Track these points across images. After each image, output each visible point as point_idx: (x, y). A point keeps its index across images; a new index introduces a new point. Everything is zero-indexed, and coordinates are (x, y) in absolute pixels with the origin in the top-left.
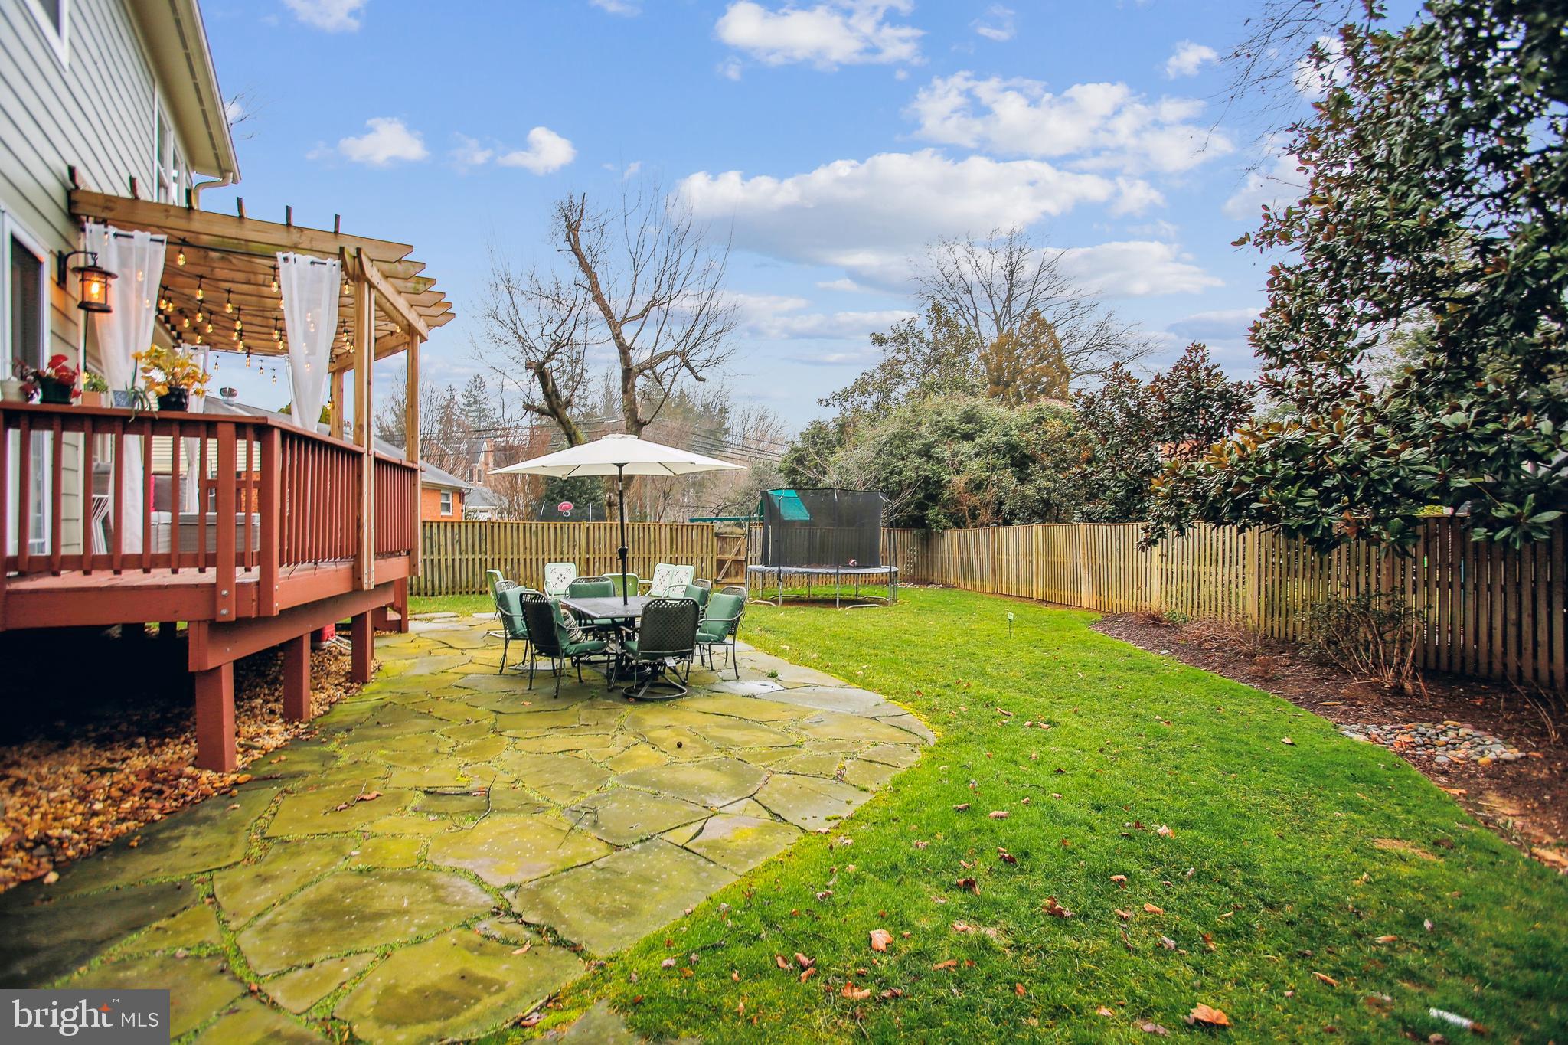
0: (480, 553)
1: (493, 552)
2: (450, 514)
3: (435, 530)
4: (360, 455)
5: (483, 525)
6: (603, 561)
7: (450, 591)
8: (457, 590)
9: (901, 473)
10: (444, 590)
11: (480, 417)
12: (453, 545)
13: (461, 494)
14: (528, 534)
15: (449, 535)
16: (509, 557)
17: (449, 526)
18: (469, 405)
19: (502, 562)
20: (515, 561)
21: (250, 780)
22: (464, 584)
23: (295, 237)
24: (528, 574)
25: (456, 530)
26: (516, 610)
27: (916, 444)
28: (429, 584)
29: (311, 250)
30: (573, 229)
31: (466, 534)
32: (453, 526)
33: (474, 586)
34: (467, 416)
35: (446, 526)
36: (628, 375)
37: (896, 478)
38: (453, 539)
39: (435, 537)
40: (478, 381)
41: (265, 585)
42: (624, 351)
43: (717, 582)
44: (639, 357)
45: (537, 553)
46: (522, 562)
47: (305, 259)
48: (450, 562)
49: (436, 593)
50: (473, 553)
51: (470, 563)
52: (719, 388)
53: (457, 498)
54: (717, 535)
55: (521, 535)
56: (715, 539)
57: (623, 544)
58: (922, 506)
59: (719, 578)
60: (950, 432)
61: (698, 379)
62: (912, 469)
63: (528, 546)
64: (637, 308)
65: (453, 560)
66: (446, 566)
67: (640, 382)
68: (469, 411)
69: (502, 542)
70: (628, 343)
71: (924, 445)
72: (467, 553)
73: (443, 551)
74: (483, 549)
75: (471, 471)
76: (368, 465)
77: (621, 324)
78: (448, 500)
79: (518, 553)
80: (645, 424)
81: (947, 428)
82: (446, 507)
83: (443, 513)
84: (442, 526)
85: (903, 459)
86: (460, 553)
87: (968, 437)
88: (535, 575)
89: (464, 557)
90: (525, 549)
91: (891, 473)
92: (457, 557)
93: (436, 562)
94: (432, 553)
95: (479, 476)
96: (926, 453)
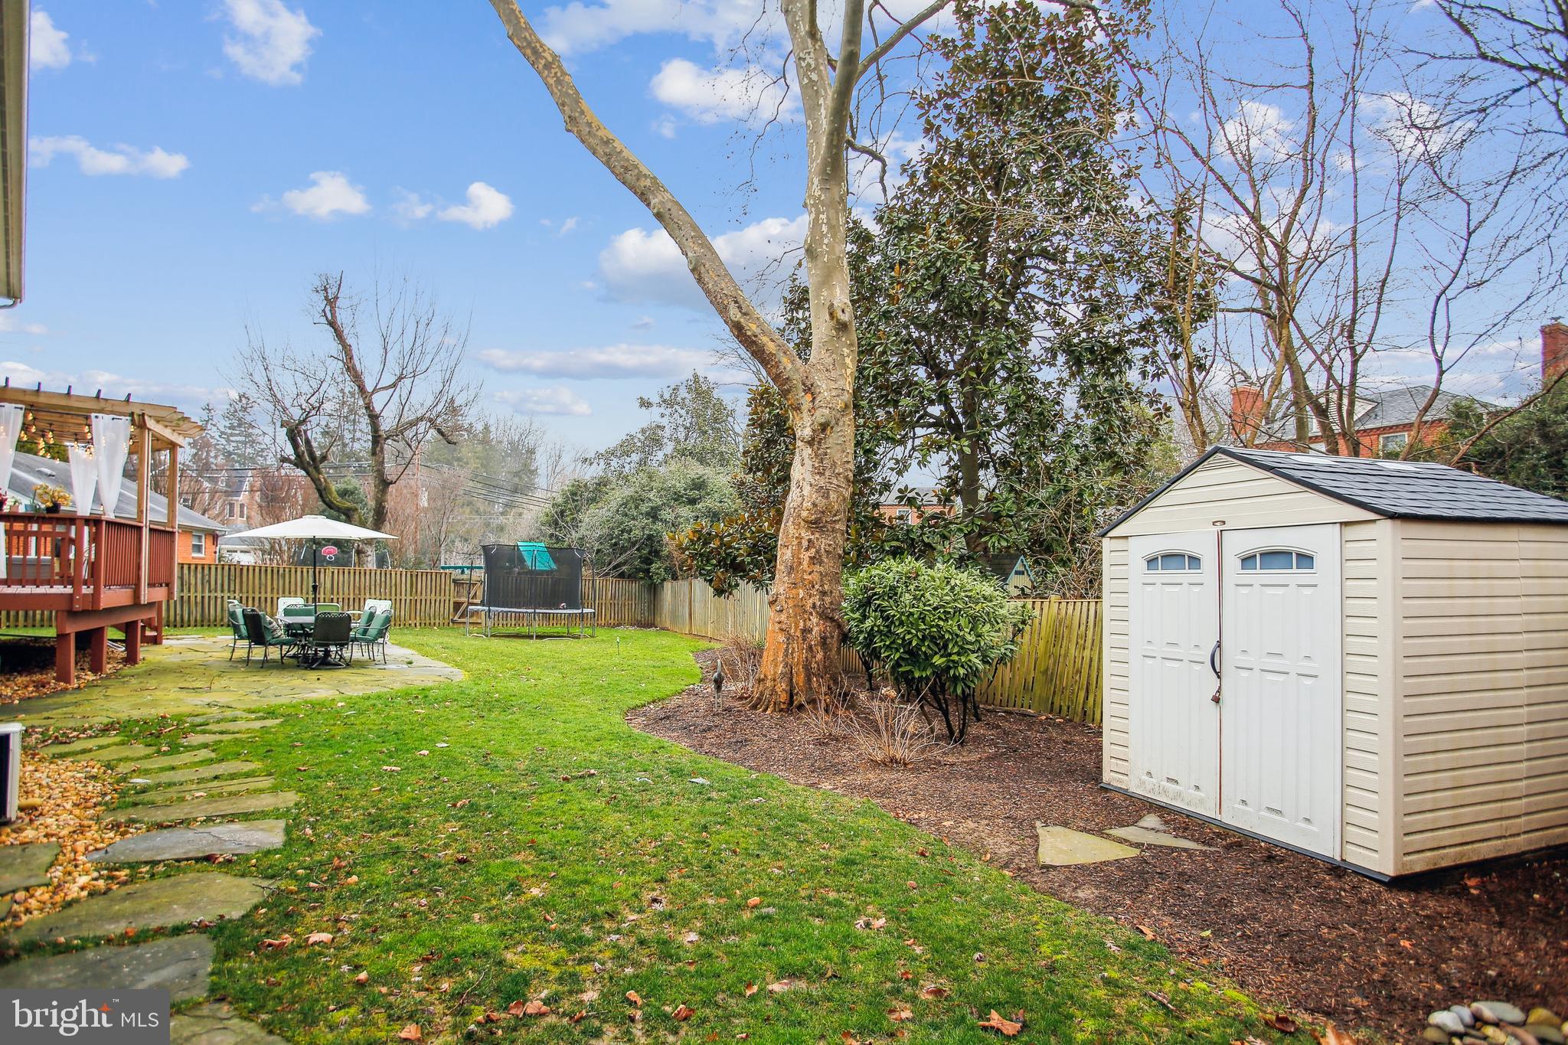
0: (229, 591)
1: (241, 591)
2: (202, 555)
3: (186, 572)
4: (140, 528)
5: (232, 568)
6: (346, 601)
7: (199, 623)
8: (205, 623)
9: (631, 530)
10: (192, 623)
11: (245, 443)
12: (203, 584)
13: (214, 536)
14: (275, 576)
15: (199, 576)
16: (257, 596)
17: (199, 568)
18: (232, 427)
19: (250, 600)
20: (263, 599)
22: (212, 618)
23: (102, 404)
25: (206, 571)
26: (241, 621)
27: (645, 508)
28: (178, 618)
29: (112, 412)
30: (331, 302)
31: (216, 574)
32: (203, 568)
33: (222, 620)
34: (228, 441)
35: (196, 568)
36: (377, 440)
37: (626, 535)
38: (203, 579)
39: (186, 577)
40: (244, 401)
41: (96, 596)
42: (374, 418)
43: (454, 622)
44: (387, 424)
46: (269, 600)
47: (108, 417)
48: (199, 599)
49: (186, 624)
50: (222, 591)
51: (219, 600)
52: (528, 426)
53: (210, 540)
54: (455, 581)
55: (269, 576)
56: (452, 585)
57: (315, 581)
58: (648, 561)
59: (456, 618)
60: (677, 497)
61: (449, 442)
62: (639, 528)
63: (275, 586)
64: (388, 379)
65: (203, 597)
66: (196, 603)
67: (389, 447)
68: (232, 435)
69: (251, 583)
70: (378, 410)
71: (652, 508)
72: (216, 591)
74: (232, 588)
75: (231, 505)
76: (145, 533)
77: (373, 393)
78: (200, 541)
79: (266, 593)
80: (391, 483)
81: (675, 493)
82: (198, 548)
83: (195, 555)
84: (193, 567)
85: (634, 519)
86: (210, 591)
87: (692, 502)
89: (213, 595)
90: (272, 589)
91: (623, 531)
92: (207, 594)
93: (186, 599)
94: (182, 591)
95: (242, 512)
96: (653, 514)
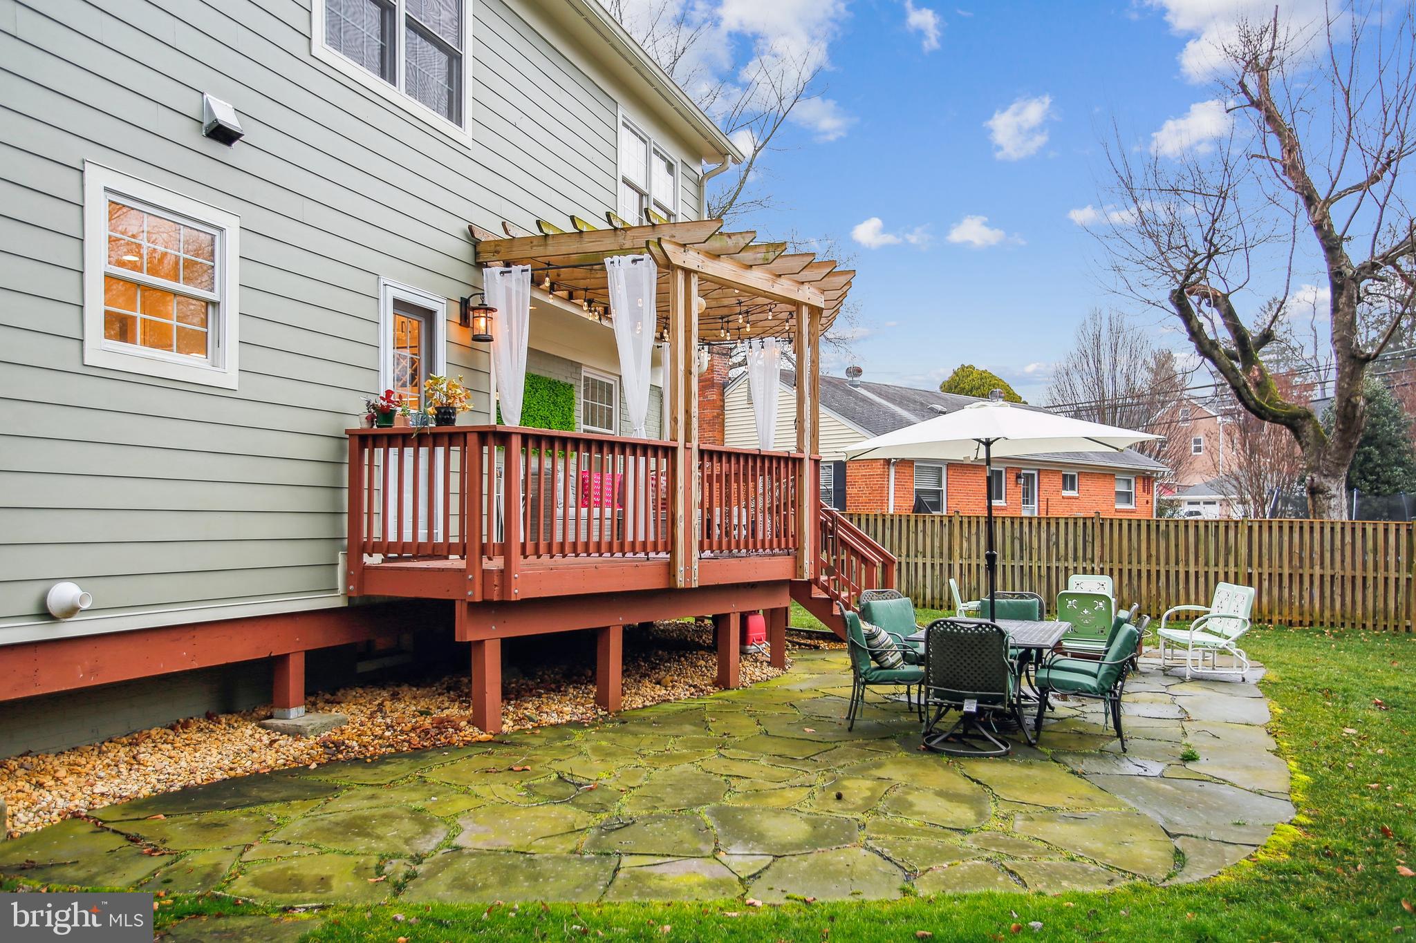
0: (1085, 559)
1: (1102, 560)
2: (1132, 507)
3: (1026, 529)
4: (674, 450)
5: (1089, 523)
12: (1048, 549)
14: (1153, 536)
15: (1044, 536)
16: (1126, 568)
20: (1135, 573)
21: (490, 741)
23: (620, 239)
24: (1154, 592)
25: (1053, 529)
29: (631, 251)
31: (1066, 534)
32: (1048, 524)
35: (1039, 523)
38: (1048, 541)
39: (1026, 538)
41: (505, 574)
45: (1167, 563)
46: (1144, 575)
48: (1044, 572)
50: (1075, 559)
63: (1154, 553)
65: (1048, 568)
69: (1116, 547)
72: (1066, 560)
73: (1035, 557)
74: (1089, 555)
77: (1327, 201)
79: (1139, 562)
80: (1368, 359)
82: (1127, 497)
86: (1058, 559)
88: (1163, 594)
90: (1149, 556)
92: (1054, 564)
93: (1026, 569)
94: (1022, 558)
